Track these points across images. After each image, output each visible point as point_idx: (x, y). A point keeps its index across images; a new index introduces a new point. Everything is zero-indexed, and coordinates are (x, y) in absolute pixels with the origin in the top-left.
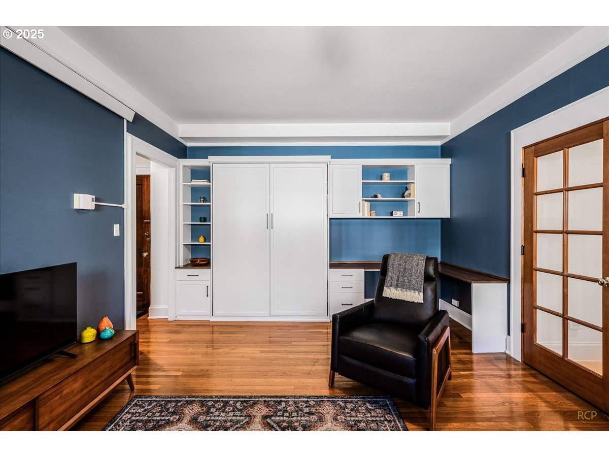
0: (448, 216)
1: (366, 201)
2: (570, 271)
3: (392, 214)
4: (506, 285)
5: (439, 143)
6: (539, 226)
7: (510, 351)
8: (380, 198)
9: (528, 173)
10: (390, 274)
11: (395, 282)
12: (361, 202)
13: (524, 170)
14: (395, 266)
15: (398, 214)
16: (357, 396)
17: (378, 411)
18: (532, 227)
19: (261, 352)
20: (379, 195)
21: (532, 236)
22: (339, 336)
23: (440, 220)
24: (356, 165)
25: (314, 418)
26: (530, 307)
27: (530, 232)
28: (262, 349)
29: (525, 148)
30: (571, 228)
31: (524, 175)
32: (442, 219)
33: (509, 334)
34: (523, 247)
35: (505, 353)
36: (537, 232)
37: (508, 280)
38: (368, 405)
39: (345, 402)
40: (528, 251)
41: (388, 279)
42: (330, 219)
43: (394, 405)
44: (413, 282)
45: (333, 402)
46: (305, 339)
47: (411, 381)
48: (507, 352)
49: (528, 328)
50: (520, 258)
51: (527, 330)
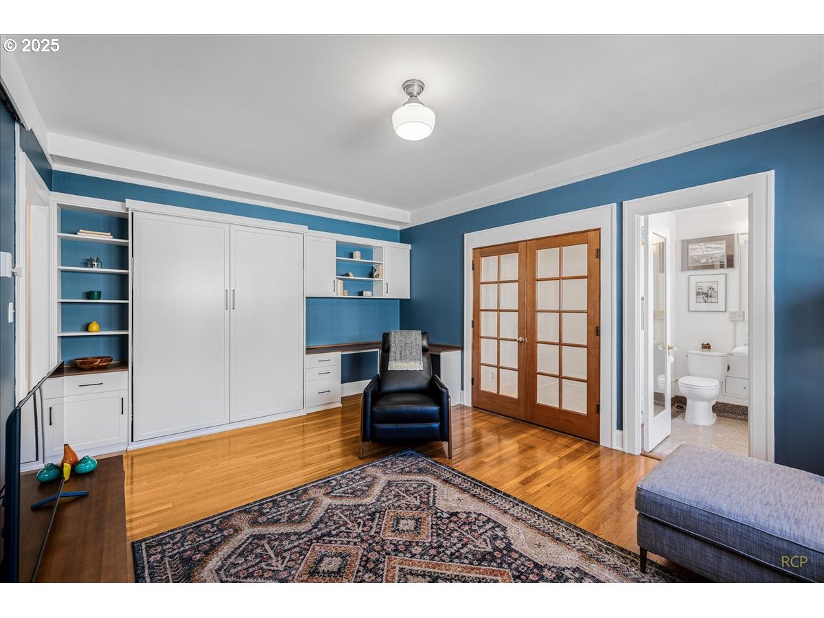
0: (408, 297)
1: (339, 279)
2: (501, 336)
3: (361, 294)
4: (459, 352)
5: (398, 228)
6: (483, 307)
7: (463, 402)
8: (352, 277)
9: (476, 267)
10: (392, 349)
11: (398, 356)
12: (335, 279)
13: (473, 264)
14: (397, 342)
15: (367, 294)
16: (388, 456)
17: (410, 459)
18: (479, 307)
19: (257, 457)
20: (351, 274)
21: (479, 313)
22: (372, 407)
23: (399, 301)
24: (330, 240)
25: (369, 479)
26: (477, 364)
27: (477, 311)
28: (257, 455)
29: (474, 249)
30: (501, 308)
31: (473, 269)
32: (400, 299)
33: (462, 389)
34: (473, 322)
35: (460, 405)
36: (482, 310)
37: (462, 348)
38: (401, 458)
39: (383, 462)
40: (476, 324)
41: (392, 354)
42: (307, 298)
43: (418, 452)
44: (414, 354)
45: (373, 466)
46: (296, 435)
47: (436, 425)
48: (462, 403)
49: (476, 381)
50: (471, 329)
51: (475, 382)
